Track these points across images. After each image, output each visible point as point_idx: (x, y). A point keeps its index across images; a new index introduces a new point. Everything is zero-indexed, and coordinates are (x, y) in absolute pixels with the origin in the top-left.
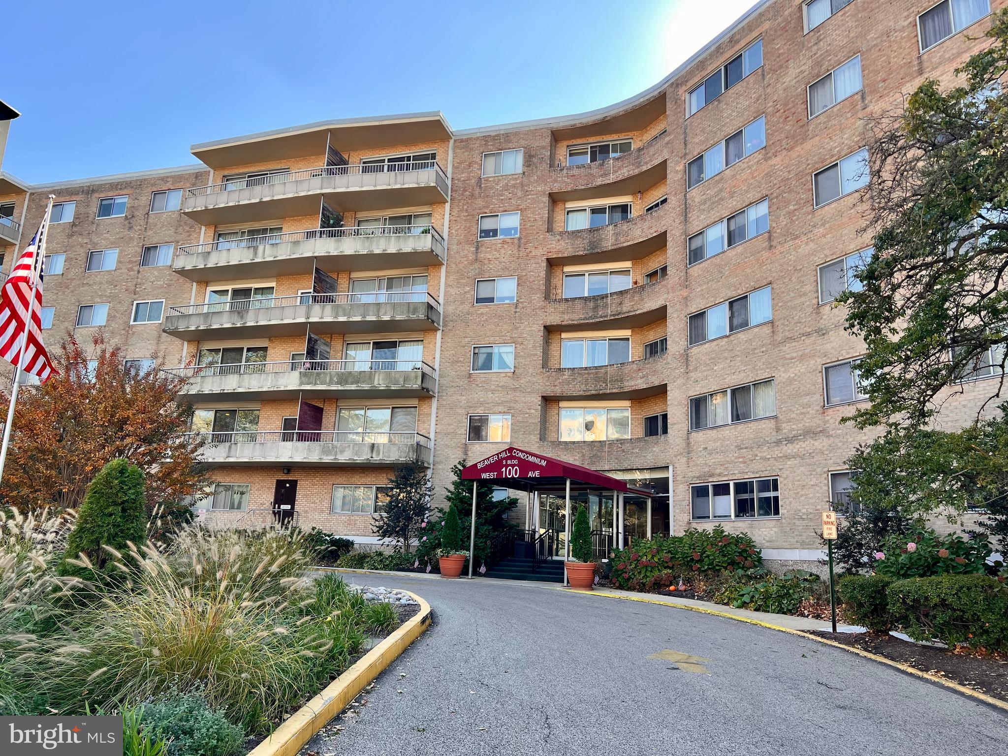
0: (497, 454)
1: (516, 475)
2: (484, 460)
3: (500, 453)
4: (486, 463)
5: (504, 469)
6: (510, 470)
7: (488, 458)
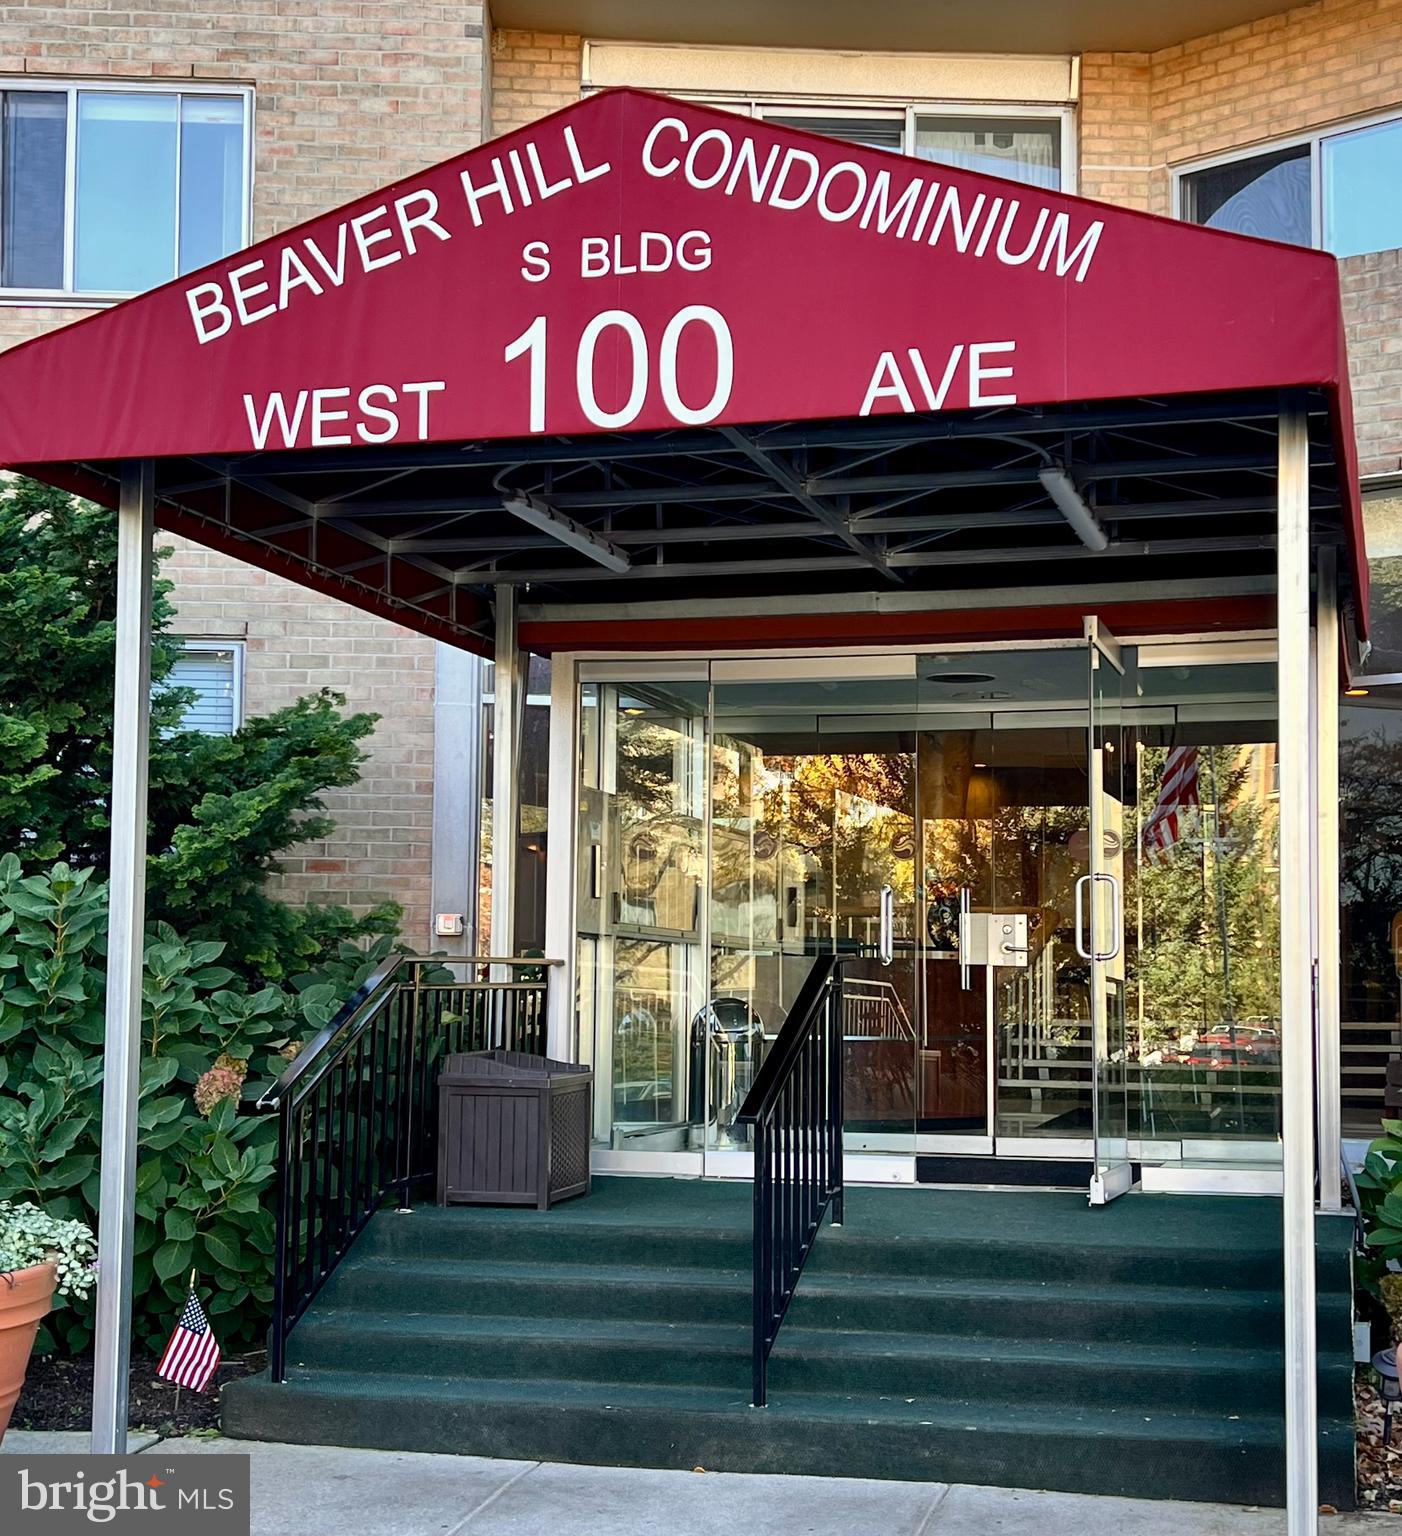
0: (441, 177)
1: (696, 391)
2: (267, 250)
3: (477, 162)
4: (294, 274)
5: (535, 339)
6: (613, 344)
7: (323, 228)
